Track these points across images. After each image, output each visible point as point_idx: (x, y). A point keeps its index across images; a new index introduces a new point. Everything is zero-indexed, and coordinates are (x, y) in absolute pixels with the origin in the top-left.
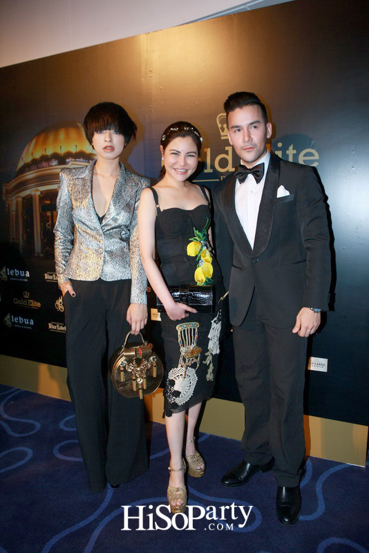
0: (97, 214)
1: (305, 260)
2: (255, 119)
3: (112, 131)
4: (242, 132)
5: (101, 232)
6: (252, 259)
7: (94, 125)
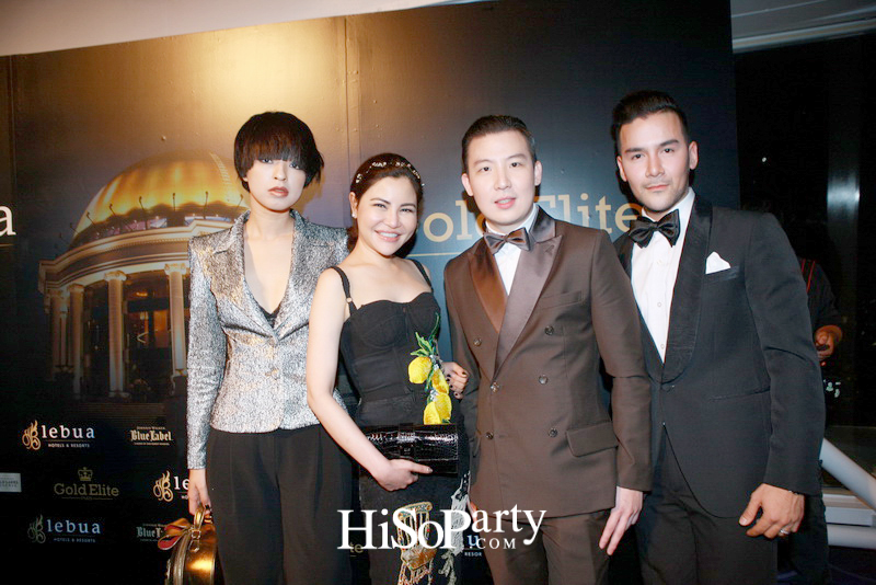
0: (262, 309)
1: (768, 389)
2: (670, 136)
3: (289, 163)
4: (643, 160)
5: (275, 339)
6: (662, 384)
7: (258, 147)
